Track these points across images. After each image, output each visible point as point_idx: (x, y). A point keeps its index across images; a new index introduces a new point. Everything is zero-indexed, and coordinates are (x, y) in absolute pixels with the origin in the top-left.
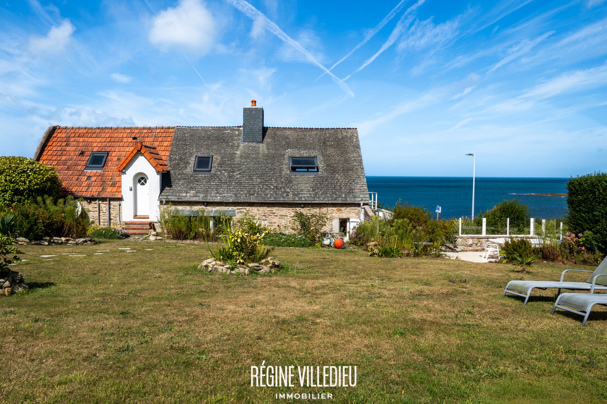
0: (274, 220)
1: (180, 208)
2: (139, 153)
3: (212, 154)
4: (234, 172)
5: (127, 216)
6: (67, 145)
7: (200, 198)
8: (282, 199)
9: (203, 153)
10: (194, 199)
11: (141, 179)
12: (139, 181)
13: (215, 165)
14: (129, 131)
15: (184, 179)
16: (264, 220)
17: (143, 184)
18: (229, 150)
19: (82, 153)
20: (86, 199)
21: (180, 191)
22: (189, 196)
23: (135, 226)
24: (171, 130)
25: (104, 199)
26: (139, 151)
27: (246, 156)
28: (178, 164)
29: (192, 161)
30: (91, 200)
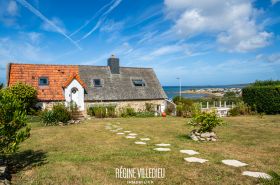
3: (99, 78)
7: (102, 98)
11: (74, 90)
13: (103, 83)
17: (74, 93)
20: (46, 101)
22: (97, 98)
29: (92, 81)
30: (48, 102)
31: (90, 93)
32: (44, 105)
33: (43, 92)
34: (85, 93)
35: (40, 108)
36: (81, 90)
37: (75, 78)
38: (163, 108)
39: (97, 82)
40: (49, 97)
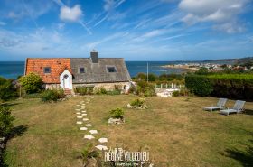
3: (84, 67)
7: (85, 81)
11: (66, 76)
19: (41, 68)
21: (78, 80)
22: (81, 81)
24: (69, 59)
29: (79, 70)
30: (50, 84)
31: (77, 77)
32: (47, 87)
33: (46, 78)
34: (73, 77)
35: (44, 88)
36: (70, 76)
37: (66, 68)
38: (128, 88)
39: (82, 70)
40: (50, 81)
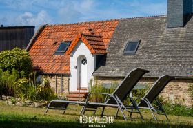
0: (179, 94)
1: (107, 82)
2: (80, 41)
3: (141, 39)
4: (153, 53)
5: (73, 88)
6: (48, 38)
8: (185, 75)
9: (135, 38)
10: (116, 75)
11: (83, 60)
12: (82, 62)
13: (140, 48)
14: (88, 25)
15: (115, 60)
16: (171, 93)
17: (84, 64)
18: (154, 35)
19: (55, 43)
20: (49, 75)
21: (109, 69)
23: (75, 95)
24: (116, 22)
25: (59, 75)
26: (80, 39)
27: (166, 40)
28: (114, 49)
29: (125, 45)
